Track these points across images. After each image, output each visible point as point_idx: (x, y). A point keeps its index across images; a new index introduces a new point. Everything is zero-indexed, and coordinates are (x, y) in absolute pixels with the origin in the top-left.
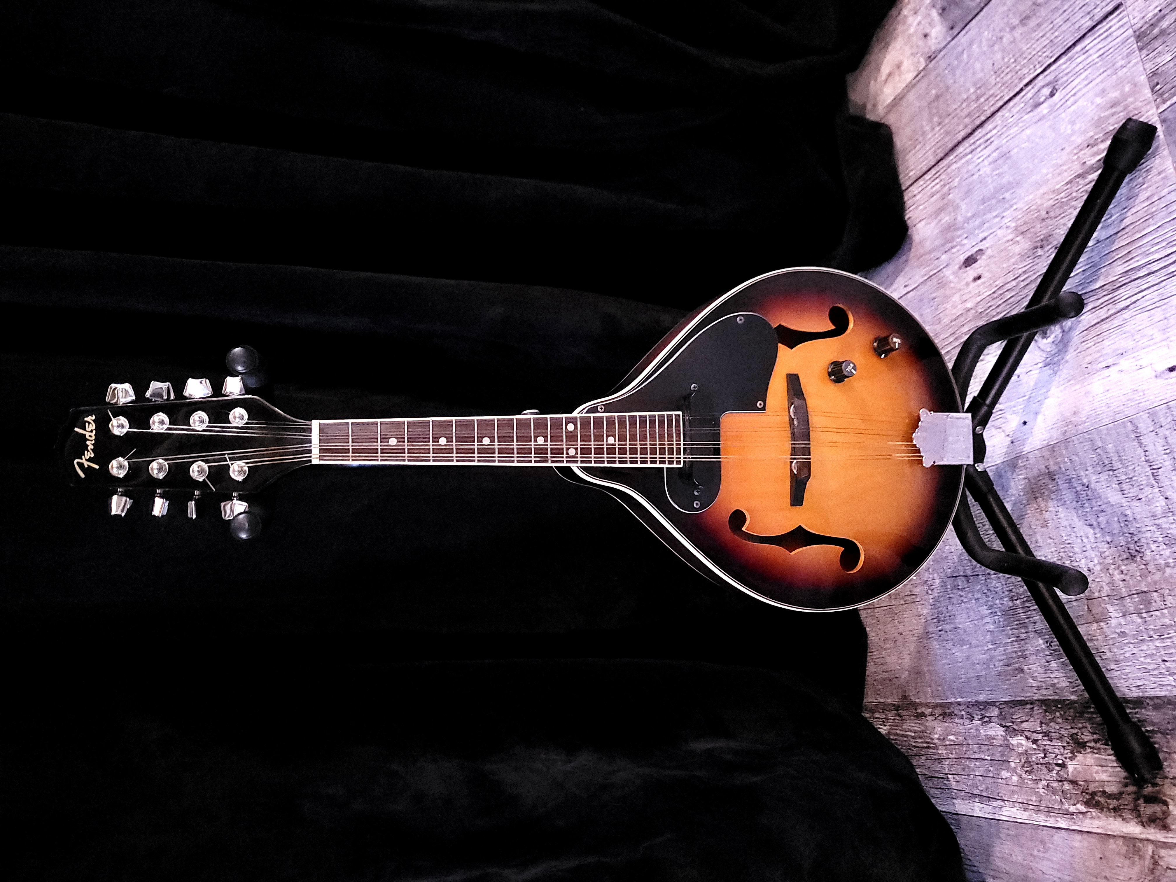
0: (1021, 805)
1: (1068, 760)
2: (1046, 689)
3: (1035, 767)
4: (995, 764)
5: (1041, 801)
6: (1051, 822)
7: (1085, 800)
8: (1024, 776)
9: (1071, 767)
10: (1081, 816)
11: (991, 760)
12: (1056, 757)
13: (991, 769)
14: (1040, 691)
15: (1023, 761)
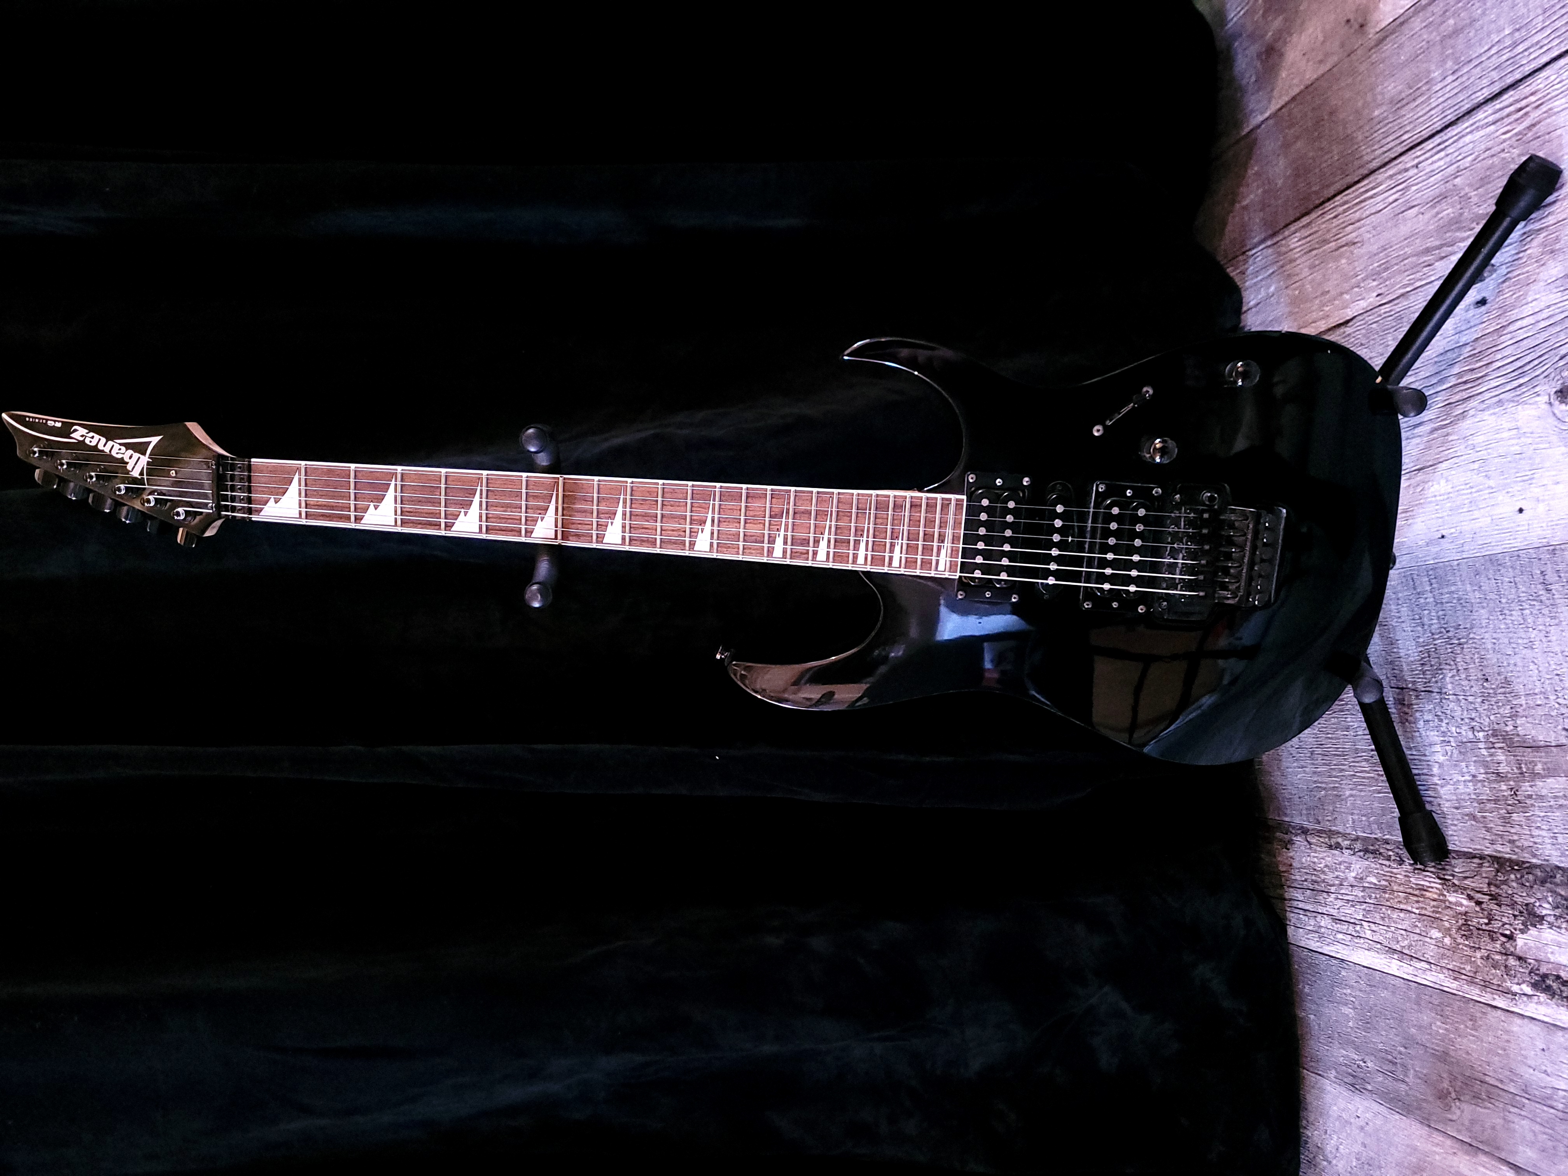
0: (1450, 971)
1: (1518, 932)
2: (1503, 845)
3: (1475, 932)
4: (1424, 920)
5: (1475, 973)
6: (1487, 998)
7: (1533, 981)
8: (1460, 940)
9: (1521, 941)
10: (1525, 999)
11: (1419, 914)
12: (1503, 925)
13: (1419, 925)
14: (1494, 846)
15: (1461, 922)
